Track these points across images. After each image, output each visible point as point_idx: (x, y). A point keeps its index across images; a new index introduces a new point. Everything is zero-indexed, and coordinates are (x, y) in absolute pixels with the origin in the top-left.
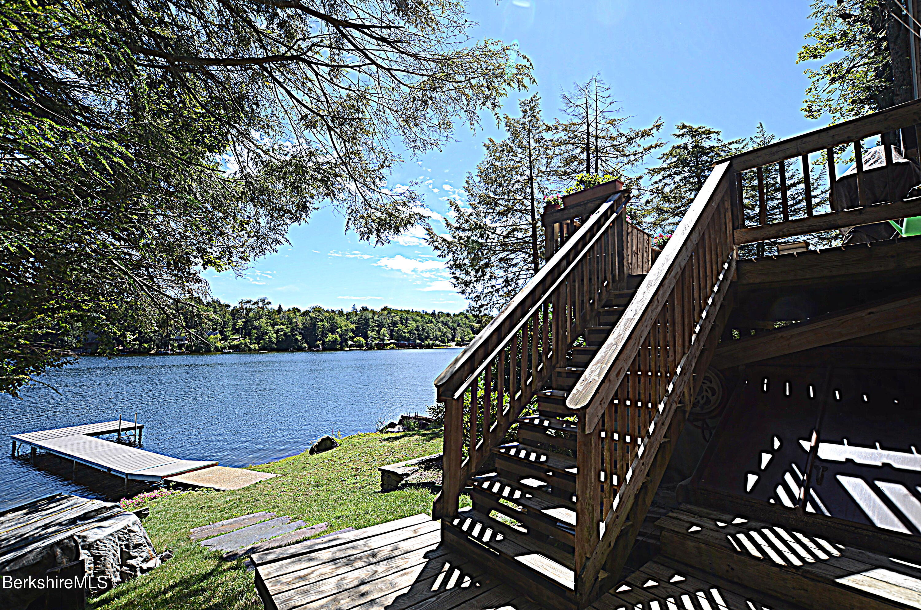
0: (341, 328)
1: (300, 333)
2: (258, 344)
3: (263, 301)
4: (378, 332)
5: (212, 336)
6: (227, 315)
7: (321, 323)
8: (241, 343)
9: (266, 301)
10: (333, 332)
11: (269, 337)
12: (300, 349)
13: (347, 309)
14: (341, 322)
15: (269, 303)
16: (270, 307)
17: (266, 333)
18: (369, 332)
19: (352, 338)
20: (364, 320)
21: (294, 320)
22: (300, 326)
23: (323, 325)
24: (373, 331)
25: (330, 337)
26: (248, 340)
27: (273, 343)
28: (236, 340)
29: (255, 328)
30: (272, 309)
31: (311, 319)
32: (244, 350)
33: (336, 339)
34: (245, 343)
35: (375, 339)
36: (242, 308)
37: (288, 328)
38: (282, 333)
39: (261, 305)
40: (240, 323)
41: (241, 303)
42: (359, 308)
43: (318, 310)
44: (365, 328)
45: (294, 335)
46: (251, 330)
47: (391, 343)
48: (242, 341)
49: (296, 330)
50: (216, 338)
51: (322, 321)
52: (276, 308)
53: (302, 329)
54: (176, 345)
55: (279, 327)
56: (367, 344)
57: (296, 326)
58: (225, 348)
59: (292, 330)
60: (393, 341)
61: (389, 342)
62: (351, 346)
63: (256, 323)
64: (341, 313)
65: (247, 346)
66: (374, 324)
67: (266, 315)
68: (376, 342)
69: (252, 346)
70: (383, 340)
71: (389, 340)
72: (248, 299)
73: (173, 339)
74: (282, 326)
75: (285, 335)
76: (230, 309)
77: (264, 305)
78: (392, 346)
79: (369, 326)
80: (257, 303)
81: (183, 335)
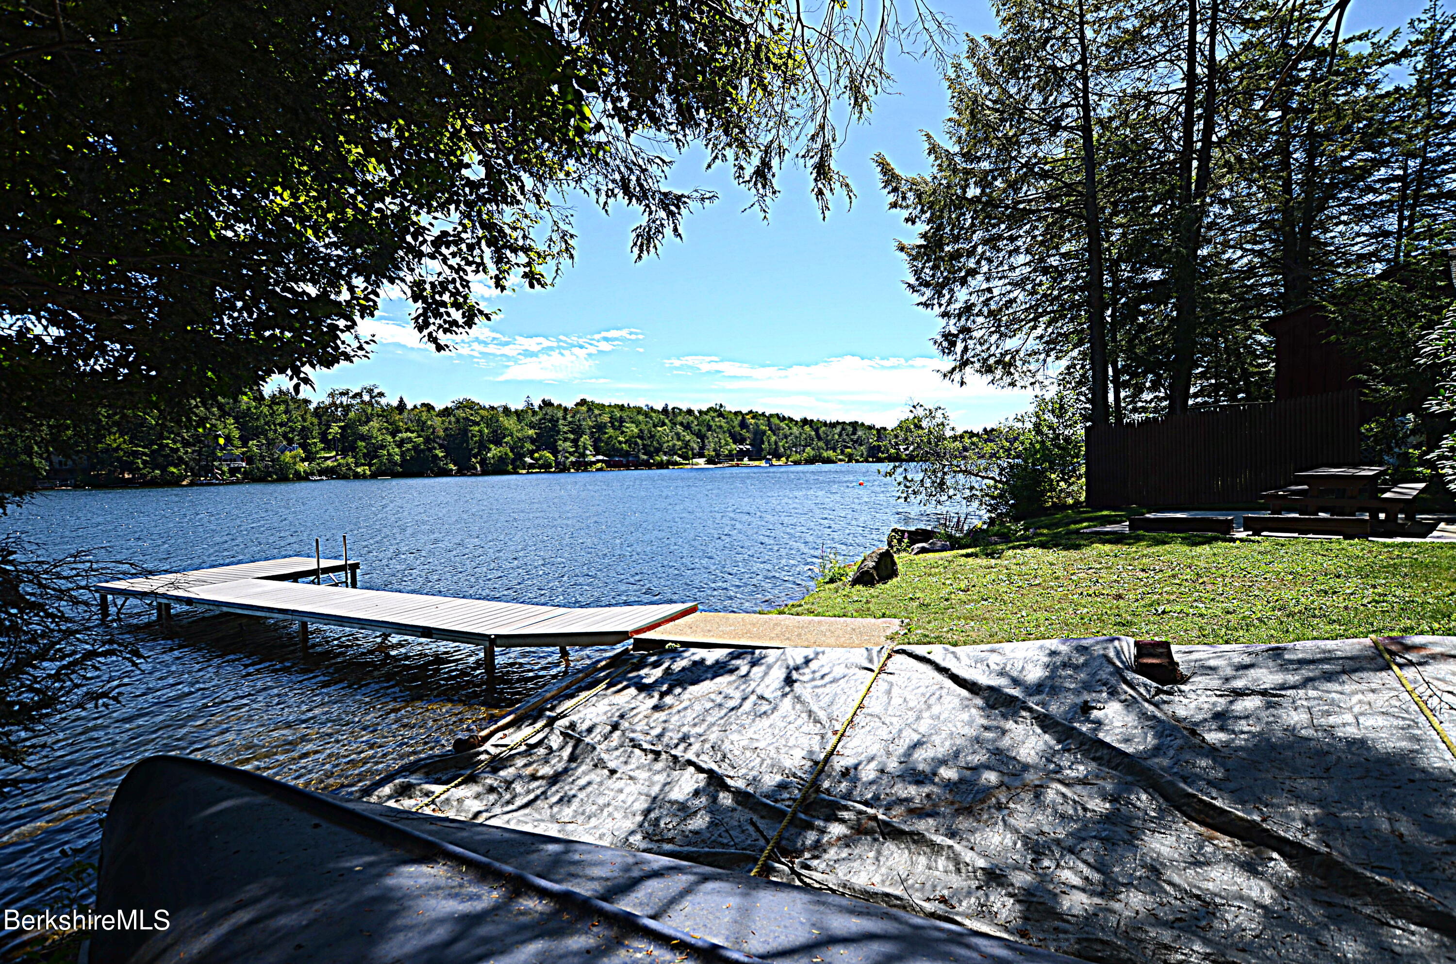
0: (511, 435)
1: (441, 446)
2: (370, 465)
3: (370, 391)
4: (575, 442)
5: (287, 453)
6: (308, 416)
7: (477, 428)
8: (339, 465)
9: (376, 391)
10: (498, 443)
11: (389, 454)
12: (447, 473)
13: (517, 405)
14: (510, 423)
15: (381, 395)
16: (383, 401)
17: (383, 447)
18: (560, 442)
19: (531, 453)
20: (550, 421)
21: (429, 423)
22: (441, 433)
23: (480, 431)
24: (565, 440)
25: (494, 451)
26: (351, 460)
27: (396, 464)
28: (330, 459)
29: (363, 438)
30: (388, 405)
31: (458, 421)
32: (345, 477)
33: (506, 454)
34: (348, 464)
35: (571, 454)
36: (334, 404)
37: (419, 436)
38: (409, 446)
39: (366, 398)
40: (335, 429)
41: (332, 395)
42: (537, 403)
43: (468, 405)
44: (552, 436)
45: (430, 450)
46: (355, 442)
47: (598, 461)
48: (341, 461)
49: (435, 442)
50: (294, 457)
51: (478, 424)
52: (395, 403)
53: (444, 440)
54: (225, 469)
55: (405, 435)
56: (558, 464)
57: (433, 432)
58: (313, 474)
59: (427, 440)
60: (600, 457)
61: (593, 459)
62: (531, 466)
63: (364, 429)
64: (506, 410)
65: (350, 469)
66: (566, 429)
67: (379, 416)
68: (573, 459)
69: (359, 470)
70: (584, 455)
71: (594, 456)
72: (343, 387)
73: (220, 459)
74: (409, 434)
75: (416, 448)
76: (312, 407)
77: (372, 397)
78: (599, 465)
79: (558, 432)
80: (358, 395)
81: (237, 452)
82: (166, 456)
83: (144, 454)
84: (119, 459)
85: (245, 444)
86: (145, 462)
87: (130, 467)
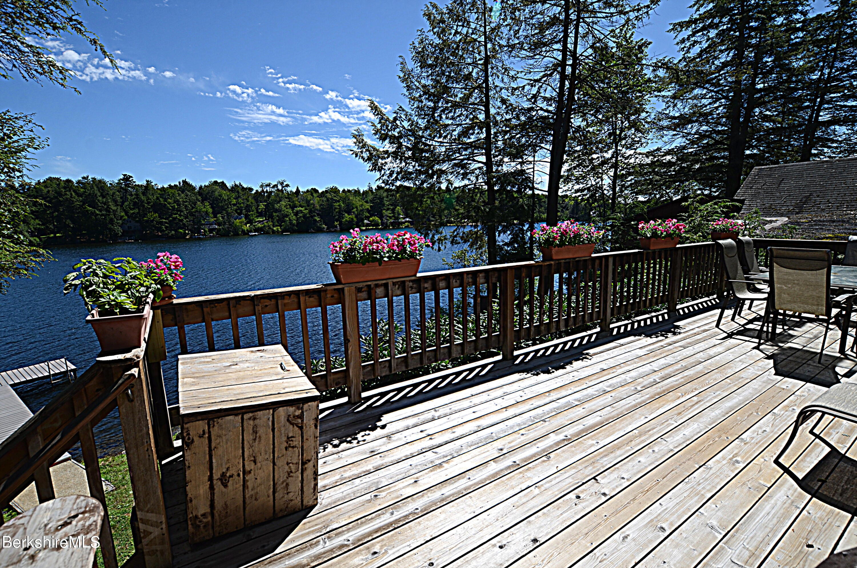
0: (357, 207)
1: (318, 215)
2: (281, 226)
3: (282, 184)
4: (393, 211)
5: (238, 220)
6: (250, 199)
7: (338, 204)
8: (265, 226)
9: (285, 183)
10: (349, 213)
11: (290, 220)
12: (320, 231)
13: (363, 189)
14: (357, 201)
15: (287, 186)
16: (289, 189)
17: (287, 216)
18: (384, 211)
19: (367, 218)
20: (379, 198)
21: (312, 202)
22: (318, 207)
23: (339, 206)
24: (388, 209)
25: (347, 217)
26: (271, 223)
27: (294, 225)
28: (260, 222)
29: (276, 211)
30: (291, 191)
31: (328, 200)
32: (267, 233)
33: (352, 219)
34: (269, 226)
35: (390, 218)
36: (263, 191)
37: (306, 209)
38: (301, 215)
39: (280, 187)
40: (262, 206)
41: (262, 186)
42: (374, 187)
43: (335, 190)
44: (380, 208)
45: (312, 217)
46: (272, 212)
47: (406, 222)
48: (266, 224)
49: (314, 212)
50: (241, 222)
51: (339, 201)
52: (294, 190)
53: (320, 211)
54: (207, 229)
55: (298, 209)
56: (382, 224)
57: (314, 207)
58: (251, 232)
59: (310, 212)
60: (408, 219)
61: (403, 221)
62: (368, 225)
63: (277, 206)
64: (357, 192)
65: (270, 228)
66: (388, 203)
67: (286, 198)
68: (392, 221)
69: (275, 229)
70: (398, 218)
71: (404, 218)
72: (267, 182)
73: (204, 224)
74: (300, 208)
75: (304, 216)
76: (253, 193)
77: (283, 187)
78: (407, 224)
79: (384, 205)
80: (275, 186)
81: (212, 220)
82: (176, 223)
83: (166, 223)
84: (154, 226)
85: (215, 216)
86: (166, 227)
87: (160, 229)
